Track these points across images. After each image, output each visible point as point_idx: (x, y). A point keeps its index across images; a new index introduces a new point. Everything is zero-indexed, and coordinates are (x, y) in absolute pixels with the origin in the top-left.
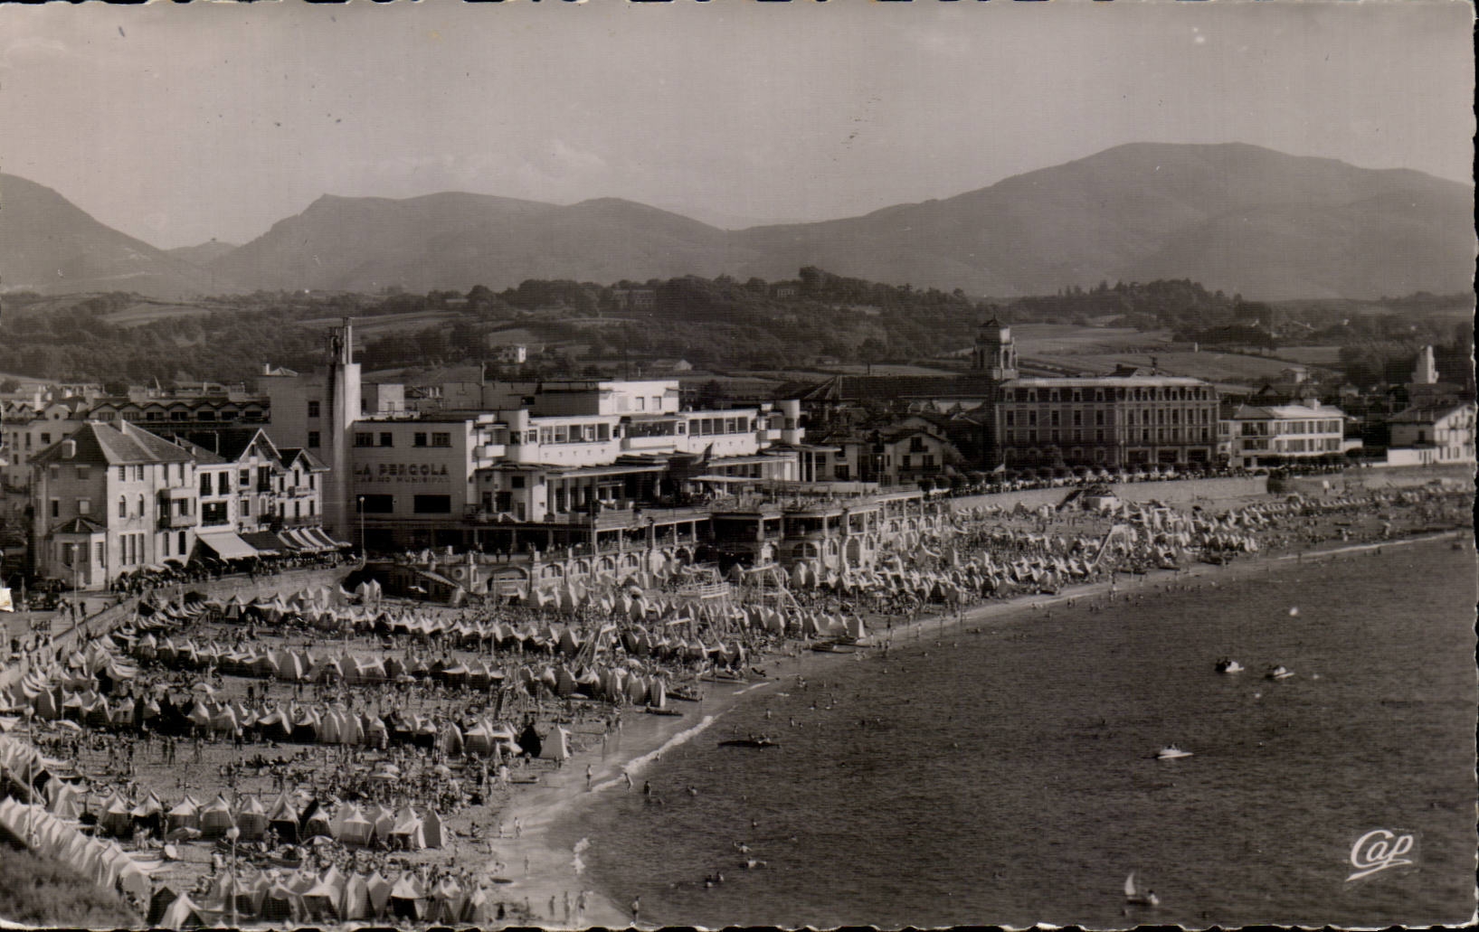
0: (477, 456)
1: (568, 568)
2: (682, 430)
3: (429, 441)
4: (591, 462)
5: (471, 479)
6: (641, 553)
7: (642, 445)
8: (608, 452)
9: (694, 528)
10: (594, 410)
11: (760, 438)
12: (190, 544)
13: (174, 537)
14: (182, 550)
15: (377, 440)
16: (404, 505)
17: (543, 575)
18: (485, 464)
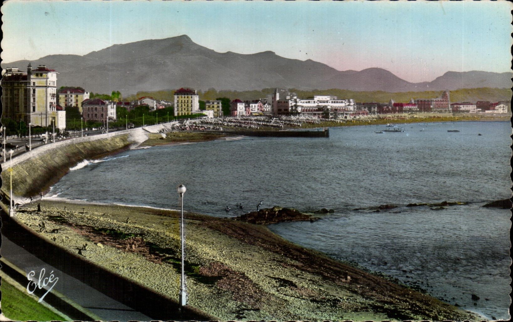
0: (291, 104)
2: (329, 102)
3: (286, 102)
4: (312, 106)
7: (320, 104)
8: (316, 104)
10: (313, 99)
11: (345, 104)
12: (250, 113)
13: (247, 112)
14: (248, 113)
15: (280, 102)
16: (283, 110)
18: (292, 105)
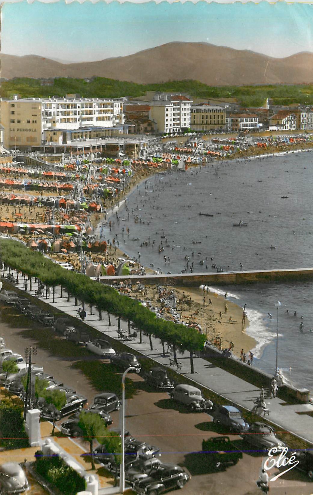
0: (44, 126)
1: (71, 158)
3: (31, 122)
4: (72, 128)
5: (43, 133)
6: (88, 154)
7: (85, 124)
8: (77, 126)
9: (101, 147)
11: (113, 122)
15: (16, 121)
16: (24, 139)
17: (64, 160)
18: (46, 129)
